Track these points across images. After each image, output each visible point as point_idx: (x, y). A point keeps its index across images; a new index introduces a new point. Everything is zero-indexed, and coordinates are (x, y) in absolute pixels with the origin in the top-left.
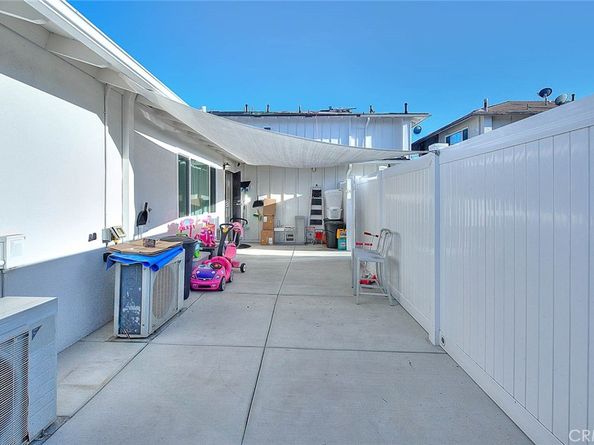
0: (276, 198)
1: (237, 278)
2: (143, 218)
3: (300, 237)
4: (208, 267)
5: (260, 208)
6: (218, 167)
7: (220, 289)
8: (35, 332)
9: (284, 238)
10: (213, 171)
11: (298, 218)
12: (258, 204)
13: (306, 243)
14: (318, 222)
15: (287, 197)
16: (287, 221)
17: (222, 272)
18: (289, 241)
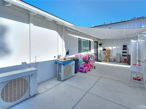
0: (110, 48)
1: (92, 70)
2: (67, 53)
3: (118, 60)
4: (83, 66)
5: (105, 51)
6: (92, 40)
7: (85, 72)
8: (32, 75)
9: (112, 60)
10: (90, 41)
11: (117, 54)
12: (104, 50)
13: (120, 62)
14: (126, 56)
15: (114, 48)
16: (114, 55)
17: (86, 68)
18: (115, 61)
